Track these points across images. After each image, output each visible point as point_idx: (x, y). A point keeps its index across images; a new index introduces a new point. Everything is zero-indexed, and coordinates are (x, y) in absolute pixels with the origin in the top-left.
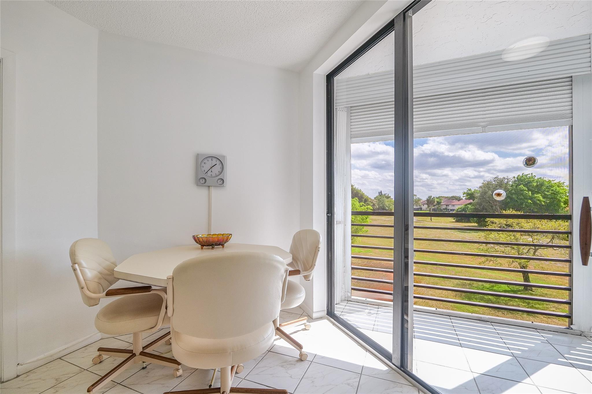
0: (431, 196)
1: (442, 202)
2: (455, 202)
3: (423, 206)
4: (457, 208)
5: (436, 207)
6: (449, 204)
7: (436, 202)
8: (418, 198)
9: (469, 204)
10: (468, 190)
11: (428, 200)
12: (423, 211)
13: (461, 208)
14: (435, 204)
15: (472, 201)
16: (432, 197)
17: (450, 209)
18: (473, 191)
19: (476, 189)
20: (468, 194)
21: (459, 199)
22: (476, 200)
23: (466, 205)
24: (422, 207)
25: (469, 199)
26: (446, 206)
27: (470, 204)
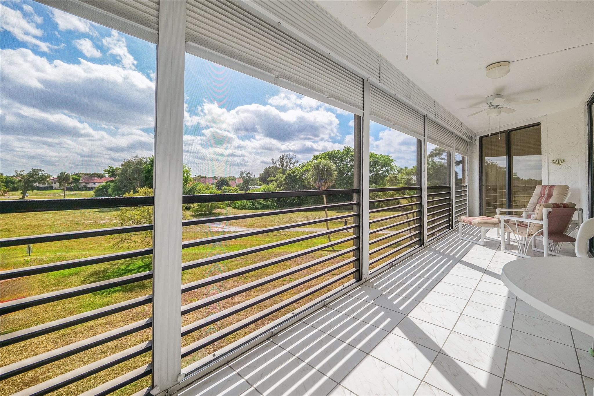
0: (65, 172)
1: (81, 179)
2: (97, 179)
3: (55, 183)
4: (98, 186)
5: (73, 185)
6: (89, 181)
7: (71, 179)
8: (45, 174)
9: (110, 181)
10: (109, 167)
11: (59, 177)
12: (54, 190)
13: (102, 186)
14: (70, 182)
15: (113, 179)
16: (66, 174)
17: (91, 187)
18: (115, 168)
19: (118, 167)
20: (109, 172)
21: (101, 176)
22: (118, 178)
23: (107, 182)
24: (53, 185)
25: (110, 176)
26: (86, 184)
27: (112, 181)
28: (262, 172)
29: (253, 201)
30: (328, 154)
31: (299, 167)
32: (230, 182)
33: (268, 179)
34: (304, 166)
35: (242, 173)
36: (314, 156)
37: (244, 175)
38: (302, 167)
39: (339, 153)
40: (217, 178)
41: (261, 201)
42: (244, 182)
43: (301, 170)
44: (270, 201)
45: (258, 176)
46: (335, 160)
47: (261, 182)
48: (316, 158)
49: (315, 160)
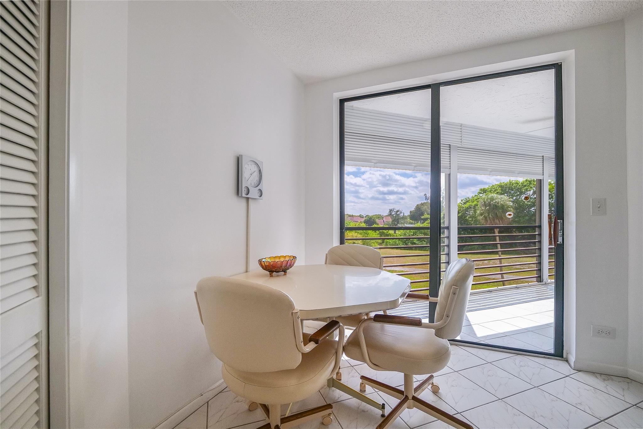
28: (413, 209)
29: (407, 241)
30: (501, 186)
31: (461, 203)
32: (377, 220)
33: (422, 217)
34: (467, 202)
35: (391, 211)
36: (481, 189)
37: (393, 213)
38: (465, 203)
39: (518, 184)
40: (363, 216)
41: (415, 241)
42: (393, 221)
43: (463, 206)
44: (425, 241)
45: (407, 214)
46: (510, 193)
47: (411, 221)
48: (484, 191)
49: (482, 193)
